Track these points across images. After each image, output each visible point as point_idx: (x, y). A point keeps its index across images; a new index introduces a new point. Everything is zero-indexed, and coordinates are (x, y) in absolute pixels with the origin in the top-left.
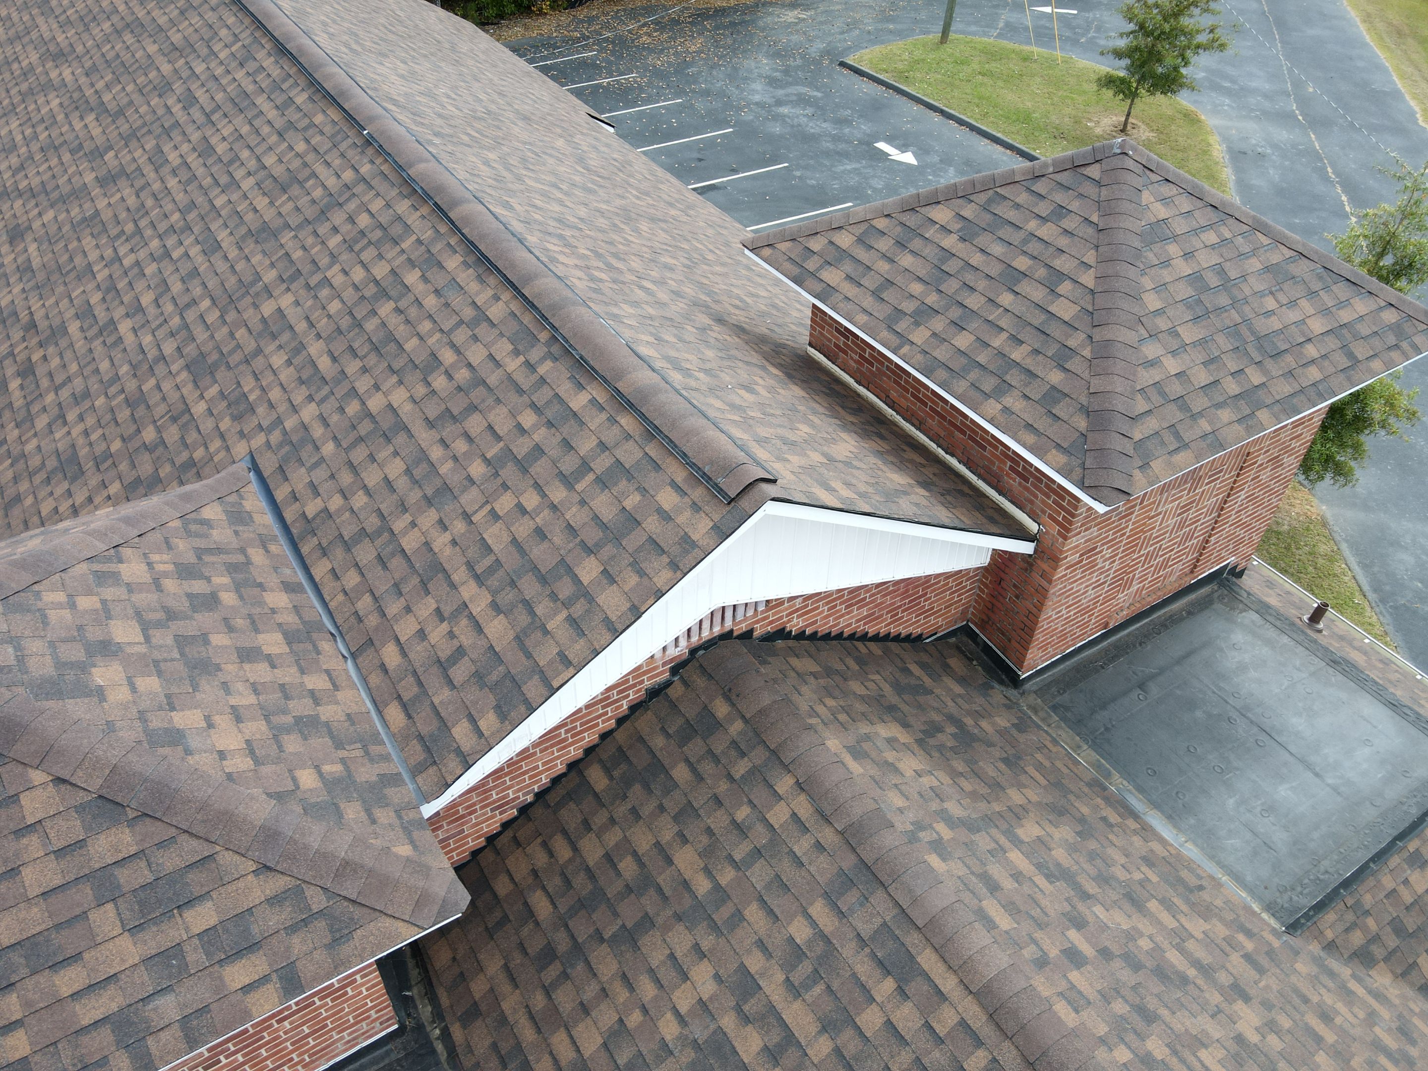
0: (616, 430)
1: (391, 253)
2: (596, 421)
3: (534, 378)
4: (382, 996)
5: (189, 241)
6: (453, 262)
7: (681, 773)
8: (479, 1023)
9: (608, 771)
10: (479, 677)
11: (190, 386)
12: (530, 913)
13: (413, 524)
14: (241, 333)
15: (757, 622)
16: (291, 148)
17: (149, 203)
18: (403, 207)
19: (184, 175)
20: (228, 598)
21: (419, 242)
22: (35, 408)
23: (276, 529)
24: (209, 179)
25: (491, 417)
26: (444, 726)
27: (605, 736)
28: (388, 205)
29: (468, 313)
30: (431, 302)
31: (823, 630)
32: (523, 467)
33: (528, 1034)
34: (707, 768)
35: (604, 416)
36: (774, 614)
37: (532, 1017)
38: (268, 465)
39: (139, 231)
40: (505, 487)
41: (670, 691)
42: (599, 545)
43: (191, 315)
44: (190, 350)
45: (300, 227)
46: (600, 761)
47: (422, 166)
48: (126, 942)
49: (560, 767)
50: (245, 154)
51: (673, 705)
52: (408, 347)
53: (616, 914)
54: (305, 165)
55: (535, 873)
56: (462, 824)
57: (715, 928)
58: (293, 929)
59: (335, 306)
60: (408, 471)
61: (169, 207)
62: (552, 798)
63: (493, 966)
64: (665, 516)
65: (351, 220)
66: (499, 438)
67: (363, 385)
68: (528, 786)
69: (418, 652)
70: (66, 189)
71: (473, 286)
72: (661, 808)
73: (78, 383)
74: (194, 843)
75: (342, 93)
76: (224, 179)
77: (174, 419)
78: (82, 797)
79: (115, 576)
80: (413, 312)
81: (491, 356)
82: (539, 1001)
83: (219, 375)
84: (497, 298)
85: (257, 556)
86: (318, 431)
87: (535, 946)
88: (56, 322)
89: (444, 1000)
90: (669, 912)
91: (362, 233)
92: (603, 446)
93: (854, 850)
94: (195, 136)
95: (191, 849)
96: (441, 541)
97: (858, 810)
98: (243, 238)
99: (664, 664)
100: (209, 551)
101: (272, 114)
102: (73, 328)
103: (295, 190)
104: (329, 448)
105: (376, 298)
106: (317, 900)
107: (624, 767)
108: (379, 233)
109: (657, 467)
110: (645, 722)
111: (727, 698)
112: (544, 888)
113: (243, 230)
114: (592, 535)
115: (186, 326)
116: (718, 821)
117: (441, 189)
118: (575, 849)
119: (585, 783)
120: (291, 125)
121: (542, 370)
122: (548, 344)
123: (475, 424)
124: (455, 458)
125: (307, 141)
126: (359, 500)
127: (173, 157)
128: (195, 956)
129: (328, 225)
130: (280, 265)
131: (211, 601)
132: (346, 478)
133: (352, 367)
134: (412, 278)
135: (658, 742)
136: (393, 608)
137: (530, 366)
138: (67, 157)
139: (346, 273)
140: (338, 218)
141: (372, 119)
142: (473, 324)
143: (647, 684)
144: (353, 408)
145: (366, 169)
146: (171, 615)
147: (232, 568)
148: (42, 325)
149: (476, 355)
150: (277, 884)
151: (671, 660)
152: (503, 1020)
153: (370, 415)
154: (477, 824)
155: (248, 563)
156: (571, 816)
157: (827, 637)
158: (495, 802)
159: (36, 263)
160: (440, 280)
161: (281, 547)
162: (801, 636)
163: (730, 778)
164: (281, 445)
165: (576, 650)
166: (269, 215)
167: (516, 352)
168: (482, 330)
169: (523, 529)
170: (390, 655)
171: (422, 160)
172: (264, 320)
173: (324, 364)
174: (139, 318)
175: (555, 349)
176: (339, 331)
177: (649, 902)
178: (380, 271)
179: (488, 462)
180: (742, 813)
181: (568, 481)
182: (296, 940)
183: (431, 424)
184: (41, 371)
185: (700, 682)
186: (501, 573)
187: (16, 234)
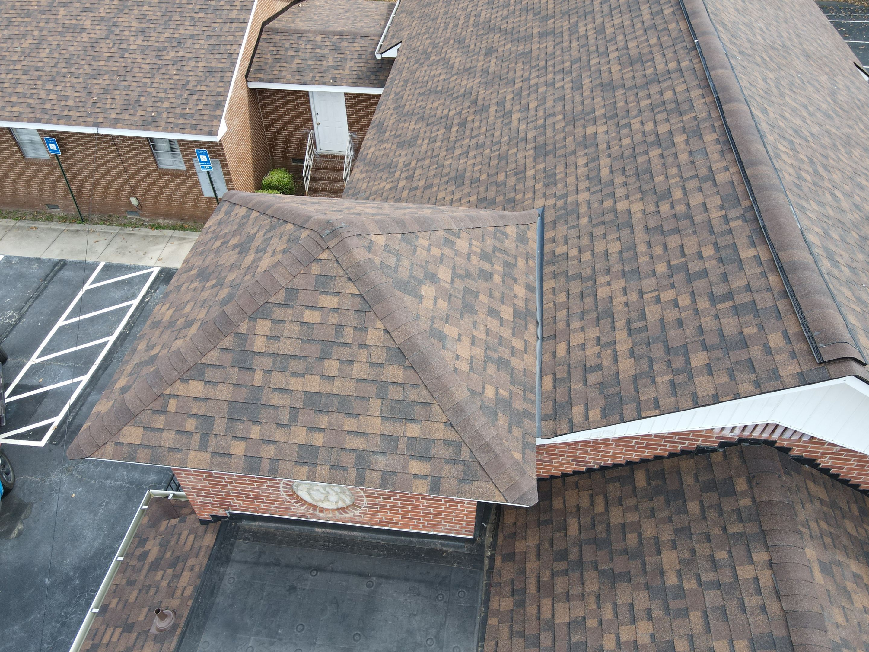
0: (763, 281)
1: (675, 119)
2: (753, 270)
3: (726, 227)
4: (472, 518)
5: (568, 79)
6: (710, 137)
7: (693, 507)
8: (511, 564)
9: (649, 479)
10: (602, 386)
11: (532, 159)
12: (564, 527)
13: (609, 283)
14: (570, 139)
15: (797, 446)
16: (648, 40)
17: (558, 52)
18: (696, 93)
19: (583, 41)
20: (497, 278)
21: (695, 118)
22: (458, 144)
23: (537, 254)
24: (594, 48)
25: (685, 241)
26: (570, 403)
27: (657, 458)
28: (688, 90)
29: (704, 172)
30: (684, 157)
31: (845, 475)
32: (690, 278)
33: (532, 588)
34: (712, 514)
35: (759, 269)
36: (812, 447)
37: (538, 581)
38: (549, 217)
39: (546, 67)
40: (673, 286)
41: (713, 455)
42: (714, 348)
43: (550, 121)
44: (541, 140)
45: (630, 88)
46: (647, 470)
47: (720, 71)
48: (378, 421)
49: (622, 460)
50: (620, 37)
51: (710, 465)
52: (657, 180)
53: (611, 560)
54: (651, 52)
55: (578, 507)
56: (553, 458)
57: (666, 608)
58: (448, 461)
59: (626, 141)
60: (621, 252)
61: (567, 57)
62: (609, 474)
63: (532, 541)
64: (768, 351)
65: (661, 93)
66: (684, 255)
67: (620, 192)
68: (599, 459)
69: (577, 355)
70: (522, 34)
71: (716, 156)
72: (670, 519)
73: (482, 138)
74: (426, 393)
75: (694, 13)
76: (602, 49)
77: (516, 174)
78: (392, 344)
79: (453, 243)
80: (670, 160)
81: (704, 204)
82: (546, 576)
83: (548, 159)
84: (727, 169)
85: (521, 262)
86: (583, 209)
87: (559, 546)
88: (486, 103)
89: (500, 541)
90: (643, 581)
91: (664, 103)
92: (748, 288)
93: (788, 628)
94: (599, 21)
95: (422, 395)
96: (619, 300)
97: (804, 606)
98: (596, 86)
99: (717, 438)
100: (500, 250)
101: (647, 17)
102: (493, 109)
103: (638, 66)
104: (584, 221)
105: (652, 144)
106: (465, 455)
107: (660, 482)
108: (673, 105)
109: (779, 317)
110: (686, 464)
111: (749, 481)
112: (579, 519)
113: (598, 81)
114: (712, 339)
115: (544, 126)
116: (703, 550)
117: (726, 89)
118: (607, 509)
119: (631, 478)
120: (654, 26)
121: (732, 224)
122: (745, 210)
123: (673, 241)
124: (651, 256)
125: (659, 38)
126: (586, 256)
127: (582, 30)
128: (402, 446)
129: (646, 92)
130: (608, 108)
131: (488, 276)
132: (585, 241)
133: (619, 180)
134: (680, 139)
135: (689, 481)
136: (576, 324)
137: (726, 219)
138: (530, 17)
139: (642, 123)
140: (654, 89)
141: (704, 33)
142: (705, 179)
143: (700, 443)
144: (608, 203)
145: (685, 64)
146: (468, 275)
147: (506, 264)
148: (480, 103)
149: (695, 199)
150: (451, 435)
151: (723, 438)
152: (523, 571)
153: (615, 211)
154: (561, 463)
155: (515, 265)
156: (614, 490)
158: (576, 457)
159: (491, 69)
160: (696, 145)
161: (534, 264)
162: (826, 471)
163: (724, 529)
164: (561, 209)
165: (667, 401)
166: (616, 76)
167: (722, 207)
168: (707, 186)
169: (671, 315)
170: (561, 349)
171: (723, 67)
172: (585, 136)
173: (605, 172)
174: (524, 114)
175: (749, 215)
176: (622, 156)
177: (634, 567)
178: (663, 129)
179: (670, 266)
180: (721, 555)
181: (714, 300)
182: (447, 467)
183: (647, 230)
184: (469, 126)
185: (736, 461)
186: (644, 335)
187: (489, 52)
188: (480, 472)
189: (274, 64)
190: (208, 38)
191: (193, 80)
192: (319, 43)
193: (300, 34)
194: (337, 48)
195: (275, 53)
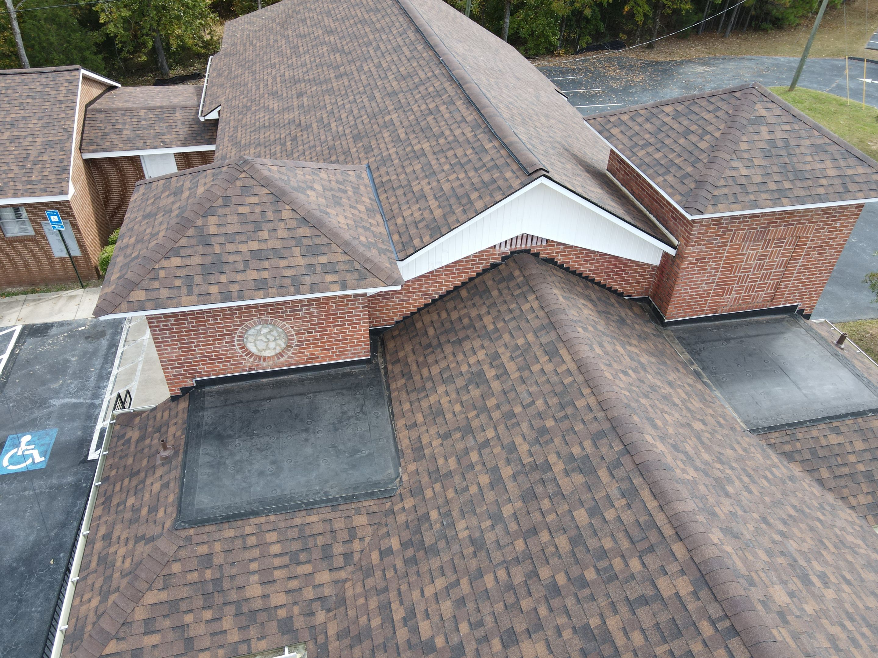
0: (498, 155)
1: (437, 100)
2: (492, 152)
3: (476, 139)
5: (364, 96)
6: (459, 103)
7: (495, 293)
8: (398, 364)
9: (468, 292)
10: (427, 226)
11: (352, 143)
12: (426, 333)
13: (419, 183)
14: (375, 127)
15: (542, 250)
16: (411, 65)
17: (353, 84)
18: (447, 85)
19: (368, 74)
20: (350, 193)
21: (449, 96)
22: (295, 151)
23: (371, 184)
24: (377, 76)
25: (456, 151)
26: (411, 239)
27: (471, 279)
28: (442, 84)
29: (459, 119)
30: (447, 116)
31: (572, 268)
32: (462, 166)
33: (414, 368)
34: (505, 292)
35: (496, 150)
36: (550, 249)
37: (417, 363)
38: (373, 167)
39: (347, 94)
40: (454, 172)
41: (500, 267)
42: (480, 189)
43: (358, 121)
44: (355, 132)
45: (407, 91)
46: (467, 289)
47: (458, 71)
48: (300, 259)
49: (451, 287)
50: (393, 67)
51: (499, 271)
52: (434, 130)
53: (457, 335)
54: (415, 71)
55: (432, 322)
56: (410, 296)
57: (491, 340)
58: (348, 271)
59: (412, 118)
60: (422, 168)
61: (360, 85)
62: (445, 299)
63: (408, 348)
64: (506, 180)
65: (427, 89)
66: (457, 158)
67: (413, 142)
68: (437, 290)
69: (409, 220)
70: (322, 79)
71: (464, 110)
72: (484, 303)
73: (312, 143)
74: (326, 239)
75: (436, 46)
76: (383, 76)
77: (344, 154)
78: (298, 216)
79: (318, 175)
80: (440, 119)
81: (463, 133)
82: (421, 359)
83: (363, 140)
84: (471, 114)
85: (362, 188)
86: (394, 156)
87: (425, 342)
88: (309, 123)
89: (388, 357)
90: (476, 335)
91: (429, 93)
92: (492, 159)
93: (549, 318)
94: (376, 61)
95: (325, 240)
96: (427, 188)
97: (555, 307)
98: (385, 95)
99: (499, 254)
100: (348, 181)
101: (407, 53)
102: (315, 125)
103: (409, 79)
104: (396, 162)
105: (428, 115)
106: (357, 266)
107: (475, 290)
108: (435, 93)
109: (508, 165)
110: (487, 277)
111: (520, 270)
112: (434, 326)
113: (386, 93)
114: (478, 186)
115: (356, 124)
116: (503, 308)
117: (462, 78)
118: (449, 315)
119: (459, 296)
120: (414, 57)
121: (479, 137)
122: (484, 128)
123: (450, 154)
124: (440, 164)
125: (418, 62)
126: (402, 177)
127: (366, 68)
128: (319, 269)
129: (417, 91)
130: (396, 104)
131: (345, 192)
132: (400, 170)
133: (412, 136)
134: (443, 108)
135: (490, 283)
136: (404, 207)
137: (476, 135)
138: (325, 68)
139: (419, 106)
140: (422, 88)
141: (444, 54)
142: (461, 122)
143: (491, 261)
144: (409, 149)
145: (437, 72)
146: (332, 189)
147: (353, 187)
148: (303, 124)
149: (458, 132)
150: (347, 258)
151: (503, 254)
152: (407, 364)
153: (414, 151)
154: (415, 299)
155: (359, 188)
156: (450, 305)
157: (574, 273)
158: (423, 291)
159: (306, 104)
160: (452, 108)
161: (371, 189)
162: (561, 266)
163: (512, 295)
164: (380, 161)
166: (396, 88)
167: (472, 131)
168: (463, 125)
169: (456, 184)
170: (399, 221)
171: (458, 69)
172: (385, 122)
173: (403, 136)
174: (339, 122)
175: (486, 130)
176: (411, 125)
177: (469, 332)
178: (432, 106)
179: (451, 165)
180: (513, 306)
181: (476, 170)
182: (348, 275)
183: (434, 153)
184: (299, 139)
185: (512, 264)
186: (445, 197)
187: (300, 95)
188: (368, 274)
189: (105, 137)
190: (41, 118)
191: (33, 153)
192: (143, 117)
193: (124, 112)
194: (161, 119)
195: (103, 128)
